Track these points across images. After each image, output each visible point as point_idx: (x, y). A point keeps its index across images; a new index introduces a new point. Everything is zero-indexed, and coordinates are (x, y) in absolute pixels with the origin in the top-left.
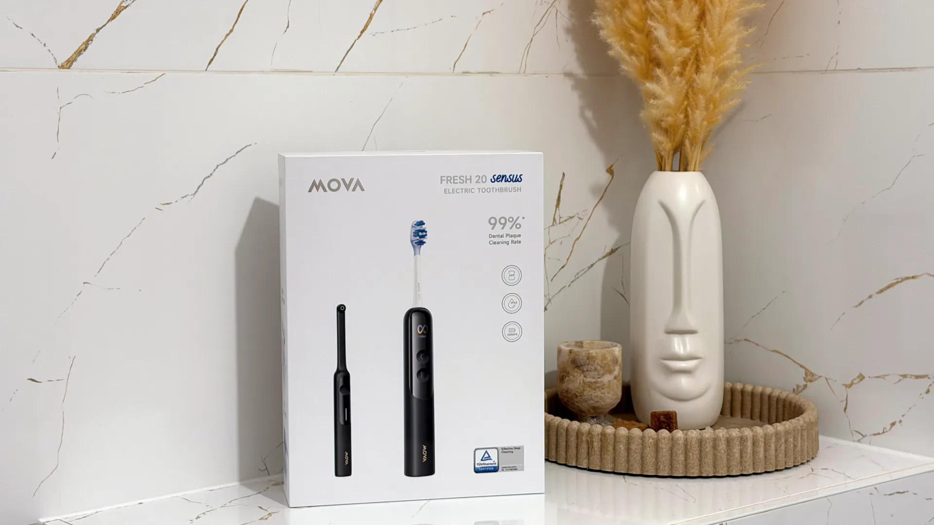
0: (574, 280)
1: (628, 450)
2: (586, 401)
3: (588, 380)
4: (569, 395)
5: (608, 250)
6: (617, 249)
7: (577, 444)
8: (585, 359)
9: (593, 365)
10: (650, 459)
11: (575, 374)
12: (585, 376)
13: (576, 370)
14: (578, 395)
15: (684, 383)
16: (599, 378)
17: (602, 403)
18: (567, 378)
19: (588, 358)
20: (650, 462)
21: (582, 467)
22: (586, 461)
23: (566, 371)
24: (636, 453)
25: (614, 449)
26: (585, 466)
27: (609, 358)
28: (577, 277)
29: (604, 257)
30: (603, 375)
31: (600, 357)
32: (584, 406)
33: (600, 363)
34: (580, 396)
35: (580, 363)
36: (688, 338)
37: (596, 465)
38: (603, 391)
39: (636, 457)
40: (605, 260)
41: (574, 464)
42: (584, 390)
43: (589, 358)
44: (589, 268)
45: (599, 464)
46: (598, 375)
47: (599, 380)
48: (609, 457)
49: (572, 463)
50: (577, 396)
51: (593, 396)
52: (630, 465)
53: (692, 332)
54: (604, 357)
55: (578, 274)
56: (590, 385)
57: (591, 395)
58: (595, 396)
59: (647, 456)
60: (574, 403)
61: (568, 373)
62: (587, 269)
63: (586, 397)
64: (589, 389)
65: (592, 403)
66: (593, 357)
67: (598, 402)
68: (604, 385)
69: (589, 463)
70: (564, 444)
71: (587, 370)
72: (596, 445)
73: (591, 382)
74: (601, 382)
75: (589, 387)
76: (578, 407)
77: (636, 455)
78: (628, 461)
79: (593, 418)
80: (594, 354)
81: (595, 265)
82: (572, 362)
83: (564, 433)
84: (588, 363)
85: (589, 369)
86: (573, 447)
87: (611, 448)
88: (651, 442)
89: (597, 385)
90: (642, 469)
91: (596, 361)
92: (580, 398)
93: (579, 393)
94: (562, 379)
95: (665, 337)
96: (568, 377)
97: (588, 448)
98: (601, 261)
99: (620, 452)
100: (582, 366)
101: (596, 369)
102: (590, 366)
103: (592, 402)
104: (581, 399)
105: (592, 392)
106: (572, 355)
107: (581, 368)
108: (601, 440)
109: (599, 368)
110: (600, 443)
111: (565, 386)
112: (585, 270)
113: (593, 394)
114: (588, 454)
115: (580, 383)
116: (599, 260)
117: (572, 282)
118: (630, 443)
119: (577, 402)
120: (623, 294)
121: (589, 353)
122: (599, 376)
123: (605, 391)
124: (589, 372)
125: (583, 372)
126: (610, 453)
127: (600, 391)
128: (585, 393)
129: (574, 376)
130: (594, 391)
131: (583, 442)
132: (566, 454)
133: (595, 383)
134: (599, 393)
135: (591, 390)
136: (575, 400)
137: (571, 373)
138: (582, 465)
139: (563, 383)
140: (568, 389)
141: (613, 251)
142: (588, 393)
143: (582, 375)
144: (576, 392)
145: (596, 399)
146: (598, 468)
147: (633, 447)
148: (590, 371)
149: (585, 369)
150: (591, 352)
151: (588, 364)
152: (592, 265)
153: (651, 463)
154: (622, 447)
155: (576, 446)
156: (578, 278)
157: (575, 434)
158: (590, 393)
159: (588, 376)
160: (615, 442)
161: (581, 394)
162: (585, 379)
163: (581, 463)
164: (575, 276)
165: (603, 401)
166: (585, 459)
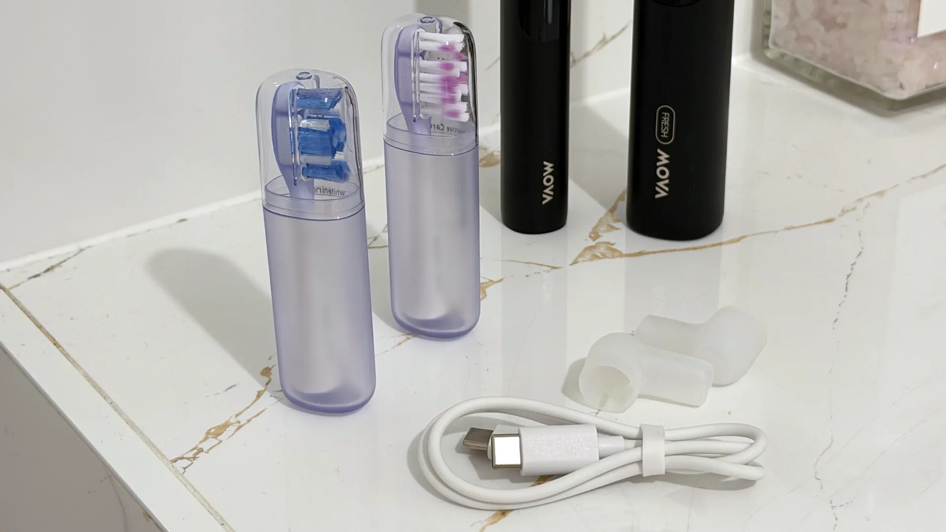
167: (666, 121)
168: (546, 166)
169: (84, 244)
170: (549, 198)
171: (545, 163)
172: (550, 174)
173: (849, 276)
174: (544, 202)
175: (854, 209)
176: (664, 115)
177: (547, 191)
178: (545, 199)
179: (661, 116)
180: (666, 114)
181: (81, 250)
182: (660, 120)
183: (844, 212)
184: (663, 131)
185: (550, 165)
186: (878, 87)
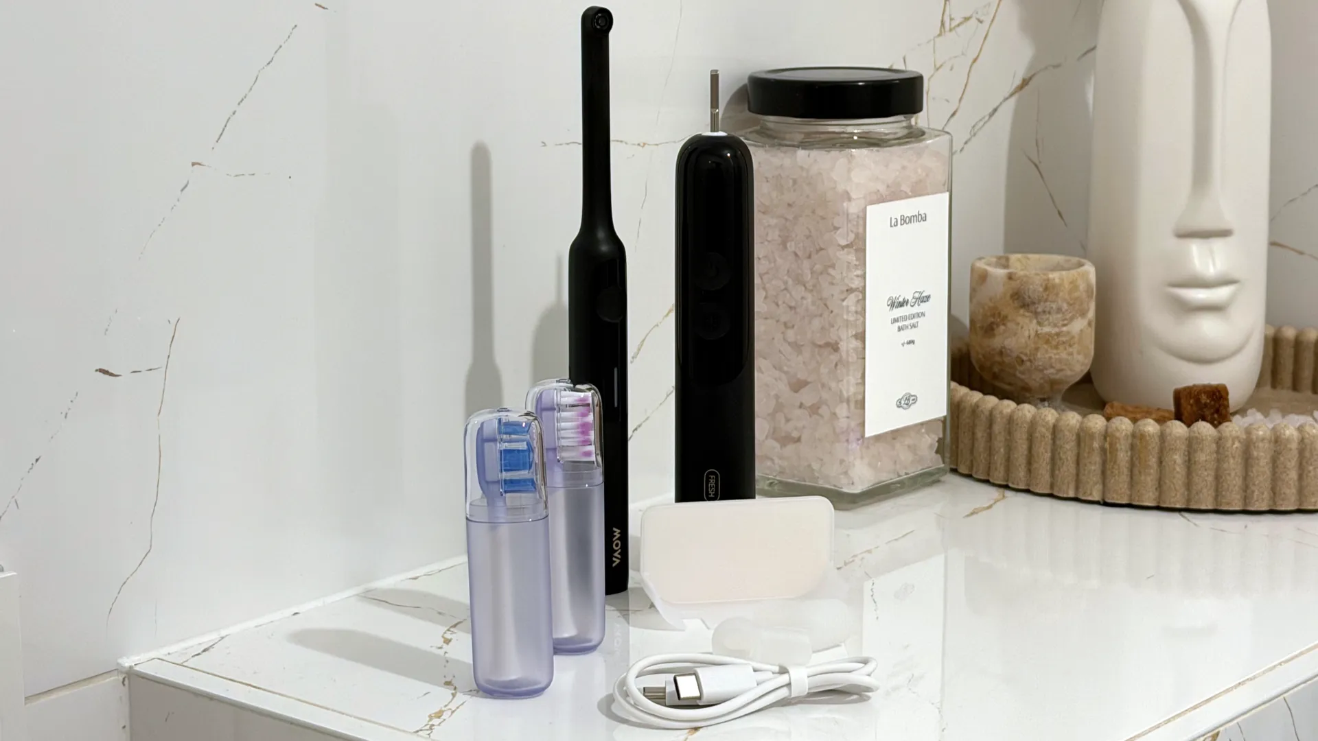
0: (969, 140)
1: (1190, 463)
2: (1042, 371)
3: (1046, 329)
4: (1007, 360)
5: (1018, 82)
6: (1030, 78)
7: (1078, 455)
8: (1041, 289)
9: (1054, 302)
10: (1234, 480)
11: (1020, 319)
12: (1039, 323)
13: (1022, 311)
14: (1025, 358)
15: (1209, 330)
16: (1064, 325)
17: (1069, 373)
18: (1002, 328)
19: (1046, 289)
20: (1235, 486)
21: (1090, 498)
22: (1099, 487)
23: (999, 314)
24: (1206, 470)
25: (1160, 462)
26: (1096, 497)
27: (1082, 287)
28: (972, 134)
29: (1012, 95)
30: (1072, 319)
31: (1067, 285)
32: (1035, 380)
33: (1067, 296)
34: (1030, 361)
35: (1029, 297)
36: (1218, 244)
37: (1120, 494)
38: (1071, 350)
39: (1204, 478)
40: (1013, 100)
41: (1071, 494)
42: (1037, 349)
43: (1048, 287)
44: (991, 115)
45: (1128, 492)
46: (1063, 320)
47: (1065, 329)
48: (1148, 480)
49: (1067, 493)
50: (1023, 361)
51: (1053, 360)
52: (1194, 492)
53: (1225, 233)
54: (1074, 286)
55: (974, 127)
56: (1048, 339)
57: (1050, 358)
58: (1056, 359)
59: (1229, 474)
60: (1015, 375)
61: (1005, 317)
62: (987, 118)
63: (1040, 363)
64: (1045, 346)
65: (1052, 374)
66: (1054, 286)
67: (1061, 370)
68: (1073, 337)
69: (1104, 493)
70: (1048, 455)
71: (1044, 312)
72: (1123, 456)
73: (1049, 334)
74: (1068, 333)
75: (1047, 342)
76: (1022, 380)
77: (1206, 473)
78: (1189, 485)
79: (1043, 400)
80: (1057, 281)
81: (1000, 110)
82: (1012, 296)
83: (1049, 436)
84: (1045, 297)
85: (1047, 309)
86: (1071, 463)
87: (1153, 461)
88: (1237, 448)
89: (1064, 339)
90: (1216, 498)
91: (1061, 294)
92: (1028, 364)
93: (1026, 355)
94: (990, 330)
95: (1175, 242)
96: (1004, 324)
97: (1104, 463)
98: (1007, 102)
99: (1174, 469)
100: (1034, 303)
101: (1059, 310)
102: (1048, 303)
103: (1052, 371)
104: (1031, 366)
105: (1052, 353)
106: (1014, 284)
107: (1032, 308)
108: (1132, 447)
109: (1065, 306)
110: (1129, 453)
111: (997, 342)
112: (984, 121)
113: (1053, 357)
114: (1103, 473)
115: (1029, 337)
116: (1006, 99)
117: (966, 143)
118: (1195, 451)
119: (1023, 373)
120: (1037, 163)
121: (1048, 280)
122: (1066, 322)
123: (1075, 349)
124: (1048, 316)
125: (1036, 314)
126: (1152, 471)
127: (1065, 349)
128: (1039, 355)
129: (1018, 324)
130: (1055, 351)
131: (1093, 450)
132: (1053, 475)
133: (1058, 334)
134: (1064, 355)
135: (1049, 349)
136: (1018, 367)
137: (1010, 318)
138: (1091, 494)
139: (993, 336)
140: (1004, 347)
141: (1025, 83)
142: (1046, 355)
143: (1035, 321)
144: (1021, 353)
145: (1058, 366)
146: (1124, 502)
147: (1202, 457)
148: (1049, 313)
149: (1040, 310)
150: (1051, 276)
151: (1046, 301)
152: (995, 110)
153: (1237, 488)
154: (1178, 458)
155: (1074, 458)
156: (975, 134)
157: (1074, 437)
158: (1047, 356)
159: (1046, 323)
160: (1162, 451)
161: (1032, 358)
162: (1039, 328)
163: (1089, 492)
164: (970, 133)
165: (1071, 370)
166: (1096, 484)
167: (712, 483)
168: (615, 532)
169: (223, 633)
170: (618, 561)
171: (615, 529)
172: (618, 539)
173: (872, 596)
174: (614, 565)
175: (853, 561)
176: (710, 478)
177: (616, 554)
178: (615, 562)
179: (708, 478)
180: (712, 477)
181: (222, 638)
182: (708, 482)
183: (846, 564)
184: (710, 492)
185: (618, 531)
186: (835, 486)
